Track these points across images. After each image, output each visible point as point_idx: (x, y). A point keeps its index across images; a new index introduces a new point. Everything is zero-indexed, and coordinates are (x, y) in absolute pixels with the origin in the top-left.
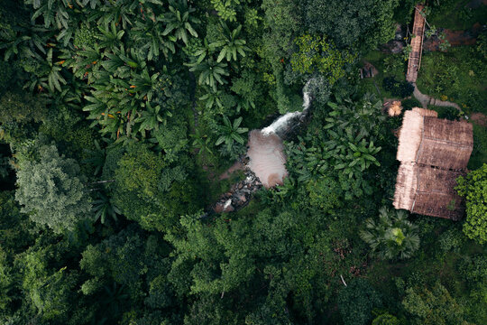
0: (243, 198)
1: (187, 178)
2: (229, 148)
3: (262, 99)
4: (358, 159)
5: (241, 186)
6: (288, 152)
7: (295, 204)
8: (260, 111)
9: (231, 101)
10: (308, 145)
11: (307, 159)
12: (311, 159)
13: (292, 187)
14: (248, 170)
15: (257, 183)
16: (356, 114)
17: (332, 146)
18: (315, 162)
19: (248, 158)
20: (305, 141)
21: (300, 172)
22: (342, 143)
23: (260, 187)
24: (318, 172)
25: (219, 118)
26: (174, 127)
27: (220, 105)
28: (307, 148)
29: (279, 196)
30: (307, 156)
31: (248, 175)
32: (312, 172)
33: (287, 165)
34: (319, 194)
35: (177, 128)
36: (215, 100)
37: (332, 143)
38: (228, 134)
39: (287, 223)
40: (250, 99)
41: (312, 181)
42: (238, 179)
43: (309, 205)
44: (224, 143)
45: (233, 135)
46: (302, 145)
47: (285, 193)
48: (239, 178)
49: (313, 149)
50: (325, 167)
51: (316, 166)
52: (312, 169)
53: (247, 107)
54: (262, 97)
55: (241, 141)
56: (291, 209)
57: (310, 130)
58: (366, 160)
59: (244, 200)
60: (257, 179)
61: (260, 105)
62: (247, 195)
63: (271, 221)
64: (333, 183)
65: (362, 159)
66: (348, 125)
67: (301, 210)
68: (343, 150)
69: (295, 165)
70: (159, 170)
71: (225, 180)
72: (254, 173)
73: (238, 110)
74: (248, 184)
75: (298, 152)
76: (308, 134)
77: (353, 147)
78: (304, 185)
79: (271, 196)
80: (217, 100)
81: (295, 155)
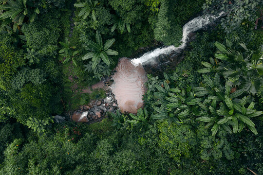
0: (98, 114)
1: (44, 83)
2: (94, 66)
3: (139, 26)
4: (230, 118)
5: (99, 103)
6: (150, 86)
7: (142, 140)
8: (134, 40)
9: (107, 17)
10: (173, 84)
11: (168, 99)
12: (172, 100)
13: (143, 119)
14: (109, 91)
15: (114, 105)
16: (249, 64)
17: (202, 94)
18: (176, 105)
19: (113, 81)
20: (170, 80)
21: (156, 109)
22: (215, 94)
23: (116, 108)
24: (176, 116)
25: (91, 33)
26: (45, 29)
27: (94, 18)
28: (171, 88)
29: (130, 124)
30: (169, 96)
31: (108, 95)
32: (169, 113)
33: (145, 97)
34: (171, 139)
35: (48, 32)
36: (91, 13)
37: (202, 91)
38: (97, 52)
39: (127, 165)
40: (127, 20)
41: (166, 122)
42: (98, 96)
43: (157, 145)
44: (90, 59)
45: (102, 55)
46: (166, 83)
47: (136, 122)
48: (100, 96)
49: (177, 90)
50: (185, 113)
51: (175, 109)
52: (170, 110)
53: (122, 29)
54: (141, 24)
55: (107, 62)
56: (137, 142)
57: (178, 70)
58: (240, 122)
59: (99, 116)
60: (115, 101)
61: (136, 34)
62: (103, 113)
63: (111, 153)
64: (190, 133)
65: (235, 119)
66: (234, 76)
67: (146, 147)
68: (215, 102)
69: (153, 100)
70: (15, 66)
71: (86, 94)
72: (114, 95)
73: (113, 30)
74: (106, 103)
75: (160, 88)
76: (175, 74)
77: (229, 102)
78: (157, 123)
79: (122, 121)
80: (93, 12)
81: (157, 90)
